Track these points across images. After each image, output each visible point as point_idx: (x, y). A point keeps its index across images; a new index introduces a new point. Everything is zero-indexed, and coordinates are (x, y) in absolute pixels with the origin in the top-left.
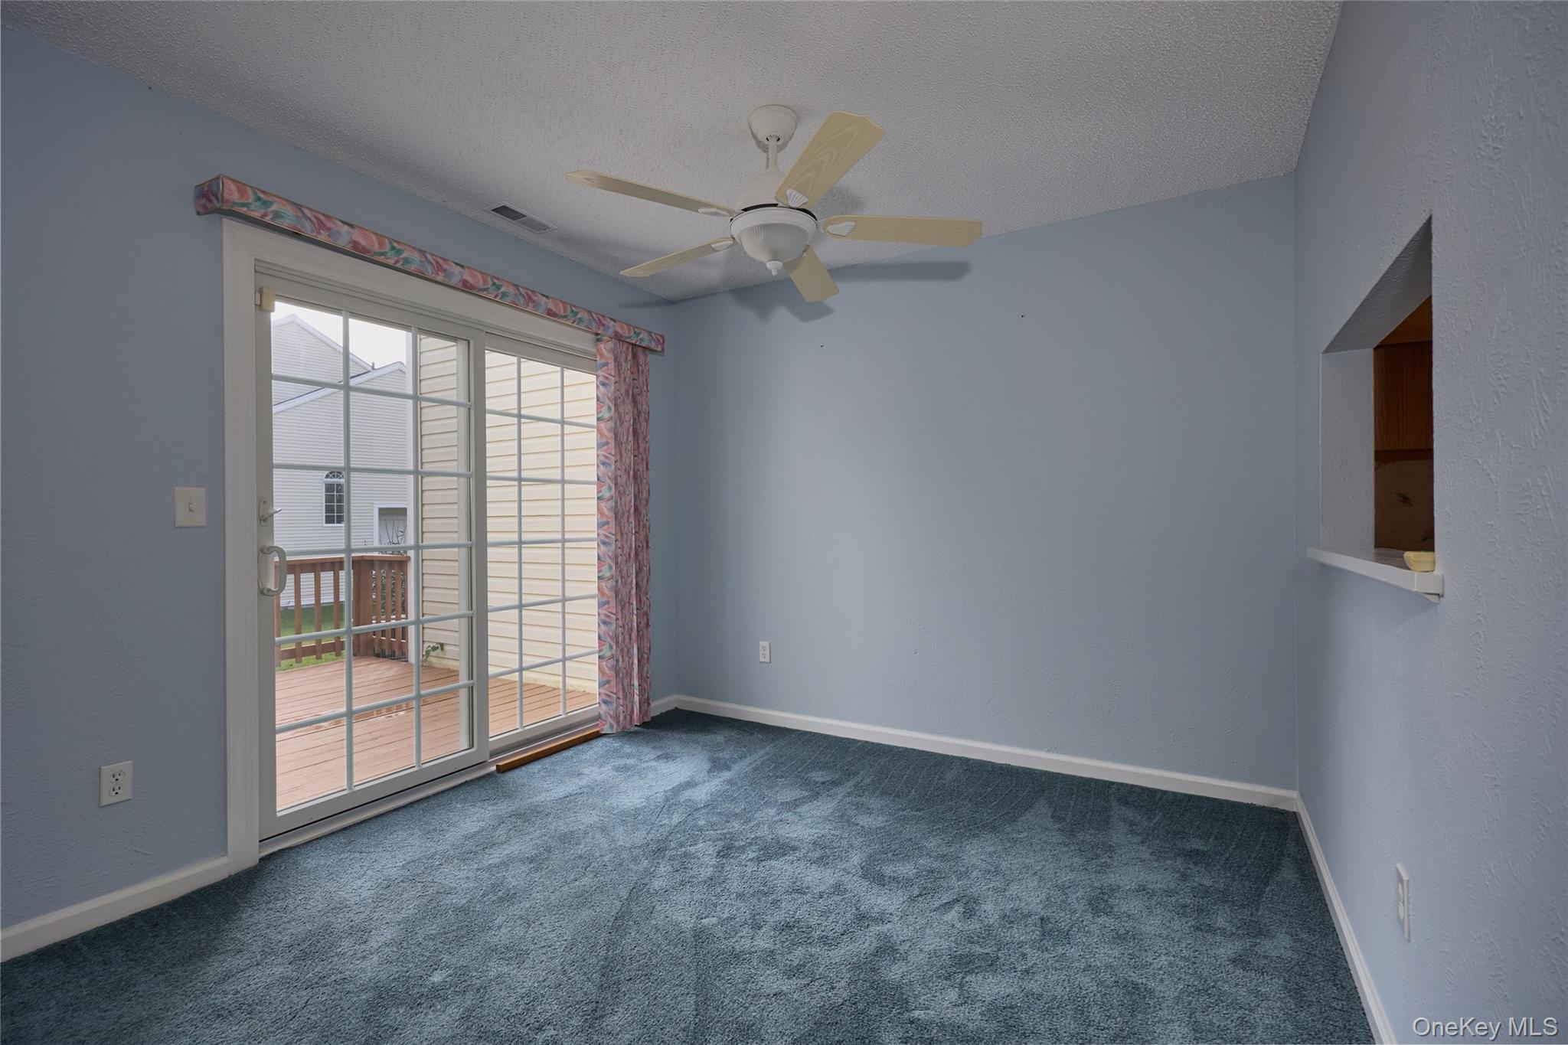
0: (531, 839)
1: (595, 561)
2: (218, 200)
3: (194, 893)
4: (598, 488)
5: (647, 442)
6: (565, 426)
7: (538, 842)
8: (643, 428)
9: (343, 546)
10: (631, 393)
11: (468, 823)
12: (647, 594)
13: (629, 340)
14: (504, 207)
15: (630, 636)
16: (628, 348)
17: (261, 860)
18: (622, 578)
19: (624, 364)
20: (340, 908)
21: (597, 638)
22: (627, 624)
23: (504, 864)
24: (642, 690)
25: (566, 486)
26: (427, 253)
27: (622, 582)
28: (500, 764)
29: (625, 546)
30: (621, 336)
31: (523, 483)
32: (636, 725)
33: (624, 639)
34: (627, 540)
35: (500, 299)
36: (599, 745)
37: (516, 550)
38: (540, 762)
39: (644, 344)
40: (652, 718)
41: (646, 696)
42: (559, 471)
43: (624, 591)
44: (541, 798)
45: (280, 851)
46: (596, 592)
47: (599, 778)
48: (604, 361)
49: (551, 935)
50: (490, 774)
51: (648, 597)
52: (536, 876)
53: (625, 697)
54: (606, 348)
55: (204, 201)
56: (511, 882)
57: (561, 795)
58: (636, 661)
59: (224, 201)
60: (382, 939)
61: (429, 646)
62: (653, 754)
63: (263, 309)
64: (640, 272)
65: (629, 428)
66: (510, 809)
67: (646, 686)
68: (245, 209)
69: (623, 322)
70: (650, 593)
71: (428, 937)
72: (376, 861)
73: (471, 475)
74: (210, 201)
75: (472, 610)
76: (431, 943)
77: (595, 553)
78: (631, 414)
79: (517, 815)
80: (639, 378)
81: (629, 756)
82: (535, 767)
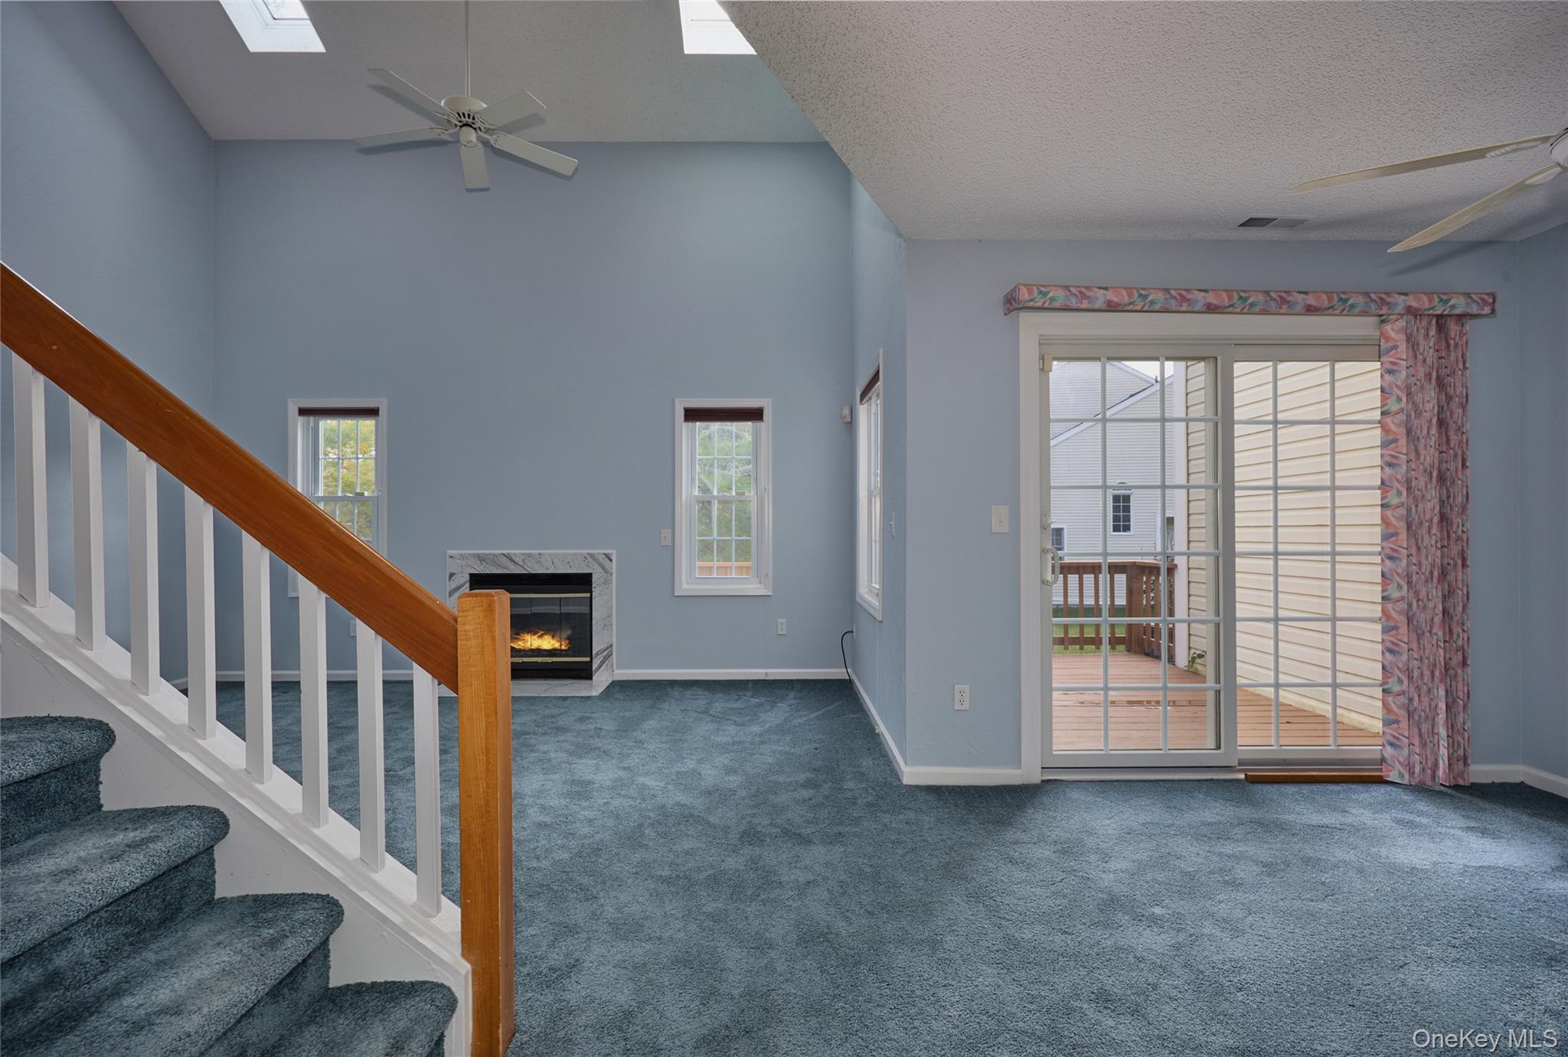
0: (1270, 849)
1: (1379, 579)
2: (1016, 302)
3: (1002, 786)
4: (1382, 494)
5: (1463, 433)
6: (1336, 426)
7: (1277, 854)
8: (1456, 416)
9: (1100, 550)
10: (1434, 375)
11: (1207, 813)
12: (1463, 624)
13: (1431, 312)
14: (1251, 219)
15: (1432, 673)
16: (1431, 321)
17: (1042, 781)
18: (1418, 601)
19: (1422, 342)
20: (1092, 833)
21: (1381, 667)
22: (1428, 658)
23: (1237, 857)
24: (1452, 744)
25: (1337, 493)
26: (1172, 289)
27: (1418, 605)
28: (1249, 774)
29: (1424, 562)
30: (1417, 310)
31: (1279, 491)
32: (1442, 784)
33: (1422, 674)
34: (1427, 556)
35: (1250, 309)
36: (1379, 792)
37: (1271, 562)
38: (1297, 786)
39: (1458, 311)
40: (1472, 783)
41: (1461, 752)
42: (1328, 476)
43: (1422, 618)
44: (1291, 817)
45: (1055, 780)
46: (1379, 614)
47: (1370, 823)
48: (1390, 344)
49: (1271, 931)
50: (1238, 781)
51: (1466, 629)
52: (1268, 880)
53: (1424, 745)
54: (1394, 331)
55: (1008, 305)
56: (1239, 874)
57: (1315, 822)
58: (1442, 705)
59: (1020, 302)
60: (1119, 866)
61: (1195, 653)
62: (1462, 823)
63: (1044, 370)
64: (1418, 242)
65: (1431, 420)
66: (1253, 816)
67: (1461, 741)
68: (1032, 303)
69: (1418, 293)
70: (1468, 624)
71: (1154, 880)
72: (1122, 812)
73: (1219, 486)
74: (1011, 304)
75: (1219, 616)
76: (1157, 885)
77: (1379, 569)
78: (1436, 401)
79: (1260, 823)
80: (1449, 355)
81: (1421, 814)
82: (1290, 789)
